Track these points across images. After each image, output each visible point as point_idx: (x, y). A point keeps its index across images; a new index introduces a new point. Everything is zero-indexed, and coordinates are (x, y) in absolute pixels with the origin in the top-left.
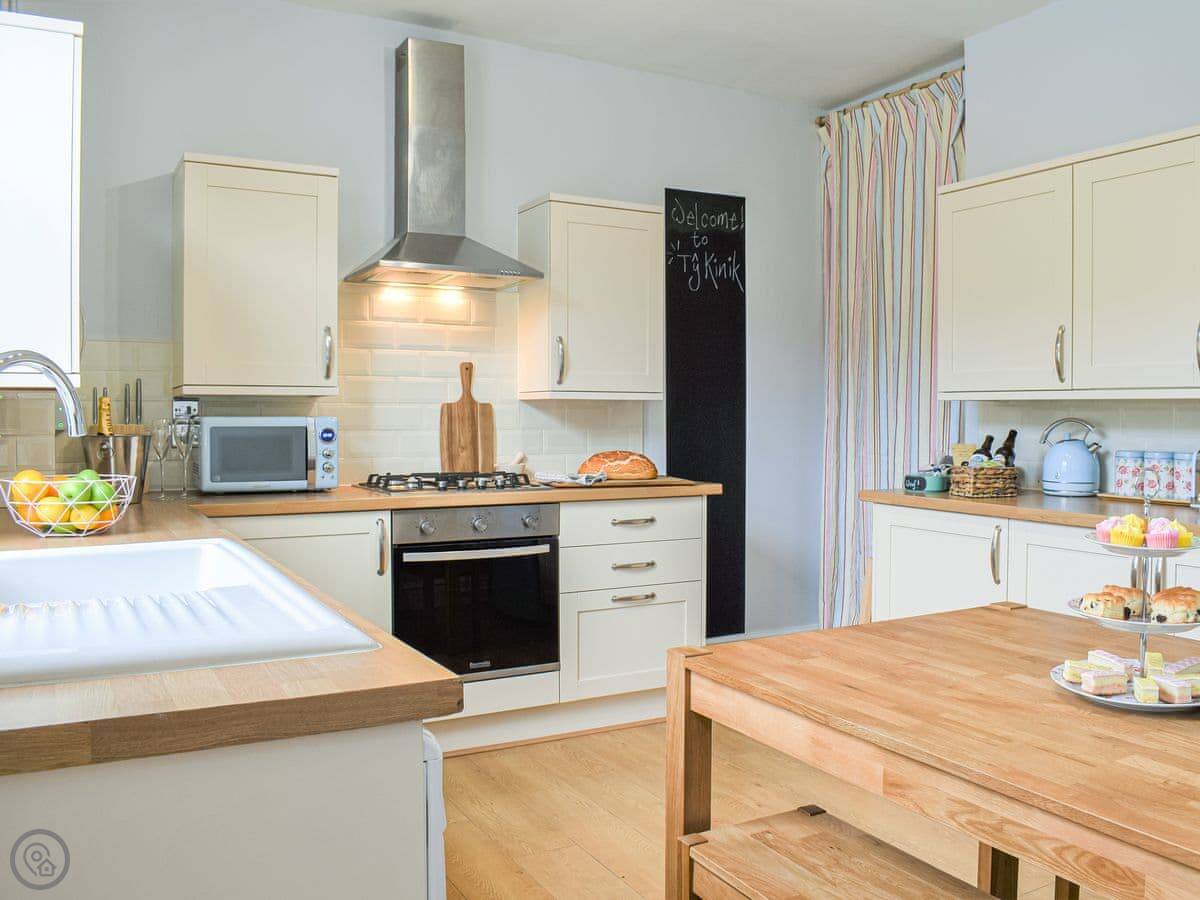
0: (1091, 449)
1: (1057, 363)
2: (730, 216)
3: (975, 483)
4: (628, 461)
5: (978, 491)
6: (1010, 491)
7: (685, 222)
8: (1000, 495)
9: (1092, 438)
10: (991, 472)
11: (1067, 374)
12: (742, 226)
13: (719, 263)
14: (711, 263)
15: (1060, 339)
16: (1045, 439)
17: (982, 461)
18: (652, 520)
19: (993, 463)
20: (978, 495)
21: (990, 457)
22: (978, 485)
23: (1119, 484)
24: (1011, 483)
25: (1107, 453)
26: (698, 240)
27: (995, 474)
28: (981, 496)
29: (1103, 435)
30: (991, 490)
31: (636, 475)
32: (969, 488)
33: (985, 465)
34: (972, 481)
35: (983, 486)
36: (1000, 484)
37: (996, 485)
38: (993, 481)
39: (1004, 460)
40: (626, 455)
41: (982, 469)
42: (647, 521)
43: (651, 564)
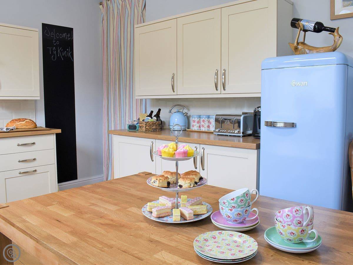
0: (184, 115)
1: (172, 86)
2: (67, 35)
3: (146, 127)
4: (25, 122)
5: (147, 130)
6: (158, 129)
7: (50, 36)
8: (154, 131)
9: (185, 111)
10: (152, 123)
11: (175, 90)
12: (72, 38)
13: (64, 51)
14: (60, 51)
15: (173, 78)
16: (170, 112)
17: (149, 119)
18: (34, 143)
19: (152, 120)
20: (147, 131)
21: (152, 118)
22: (147, 128)
23: (193, 126)
24: (158, 126)
25: (190, 116)
26: (55, 43)
27: (153, 124)
28: (148, 131)
29: (189, 110)
30: (151, 129)
31: (27, 127)
32: (144, 129)
33: (150, 121)
34: (145, 126)
35: (149, 128)
36: (154, 127)
37: (153, 127)
38: (152, 126)
39: (156, 119)
40: (24, 120)
41: (148, 122)
42: (32, 144)
43: (35, 159)
